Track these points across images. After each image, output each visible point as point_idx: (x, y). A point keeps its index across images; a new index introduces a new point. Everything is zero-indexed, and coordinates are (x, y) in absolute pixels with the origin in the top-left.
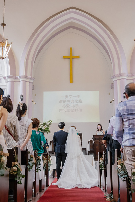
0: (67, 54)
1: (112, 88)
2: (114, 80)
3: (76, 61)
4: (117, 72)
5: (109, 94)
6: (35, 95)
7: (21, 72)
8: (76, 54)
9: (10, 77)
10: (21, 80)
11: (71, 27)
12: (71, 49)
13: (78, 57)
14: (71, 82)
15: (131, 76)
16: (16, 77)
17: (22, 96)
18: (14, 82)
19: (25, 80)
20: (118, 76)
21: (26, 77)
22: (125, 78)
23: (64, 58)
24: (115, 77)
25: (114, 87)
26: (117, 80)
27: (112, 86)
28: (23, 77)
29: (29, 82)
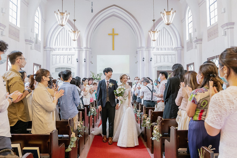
0: (111, 32)
1: (137, 54)
2: (138, 50)
3: (116, 37)
4: (140, 46)
5: (135, 57)
6: (92, 57)
7: (84, 45)
8: (116, 32)
9: (78, 48)
10: (84, 50)
11: (113, 15)
12: (113, 29)
13: (117, 34)
14: (113, 49)
15: (148, 48)
16: (81, 47)
17: (85, 59)
18: (80, 50)
19: (86, 49)
20: (140, 48)
21: (87, 48)
22: (144, 49)
23: (109, 34)
24: (138, 48)
26: (139, 51)
27: (137, 52)
28: (85, 48)
29: (89, 51)
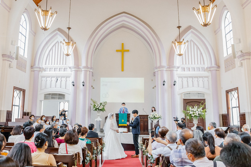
0: (119, 48)
1: (155, 76)
2: (156, 70)
3: (126, 54)
4: (158, 65)
5: (152, 80)
6: (94, 80)
7: (83, 64)
8: (126, 48)
9: (75, 68)
10: (83, 70)
11: (123, 26)
12: (123, 44)
13: (128, 51)
14: (123, 70)
15: (169, 68)
16: (79, 67)
17: (83, 82)
18: (78, 71)
19: (86, 69)
20: (159, 68)
21: (87, 67)
22: (165, 69)
23: (117, 51)
24: (156, 68)
25: (156, 75)
26: (158, 71)
27: (154, 74)
28: (84, 67)
29: (90, 71)
